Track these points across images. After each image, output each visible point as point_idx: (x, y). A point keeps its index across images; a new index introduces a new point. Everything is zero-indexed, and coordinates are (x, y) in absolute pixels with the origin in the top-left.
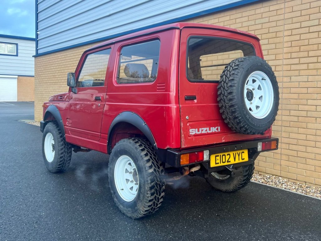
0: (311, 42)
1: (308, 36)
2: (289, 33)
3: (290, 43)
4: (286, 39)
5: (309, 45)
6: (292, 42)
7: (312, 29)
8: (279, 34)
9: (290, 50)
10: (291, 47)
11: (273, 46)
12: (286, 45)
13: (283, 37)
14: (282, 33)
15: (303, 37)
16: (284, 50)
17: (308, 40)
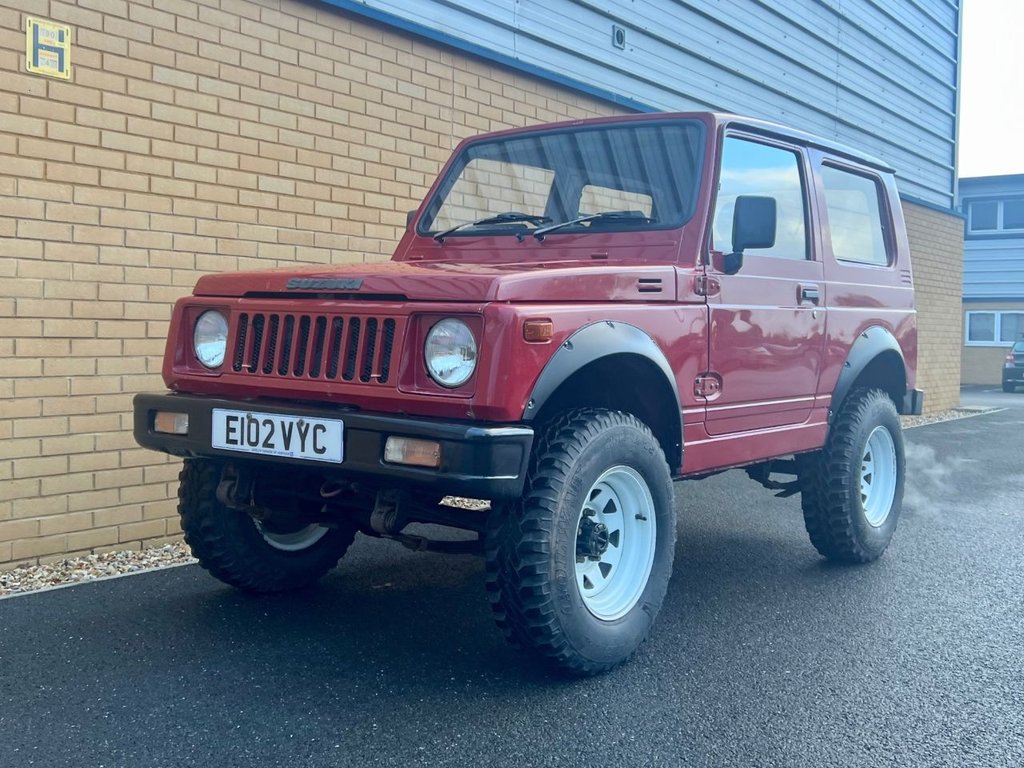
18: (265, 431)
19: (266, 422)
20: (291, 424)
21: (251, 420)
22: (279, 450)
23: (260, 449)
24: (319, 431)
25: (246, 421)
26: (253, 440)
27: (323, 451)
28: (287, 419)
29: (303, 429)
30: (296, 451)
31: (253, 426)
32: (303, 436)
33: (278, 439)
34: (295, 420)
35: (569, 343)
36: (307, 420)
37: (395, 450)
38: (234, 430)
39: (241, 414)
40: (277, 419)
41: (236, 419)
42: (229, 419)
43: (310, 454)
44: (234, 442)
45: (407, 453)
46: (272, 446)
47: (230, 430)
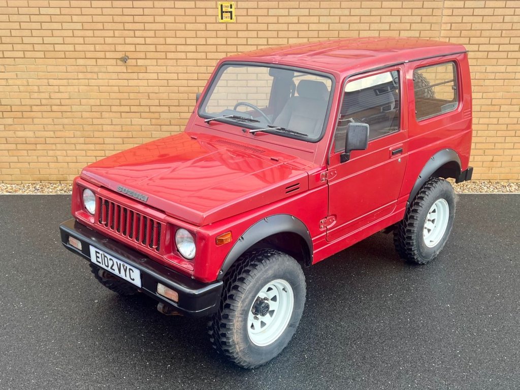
0: (475, 26)
1: (471, 19)
2: (449, 12)
3: (450, 25)
4: (445, 19)
5: (471, 30)
6: (453, 24)
7: (477, 12)
8: (436, 12)
9: (449, 33)
10: (451, 30)
11: (428, 27)
12: (444, 27)
13: (441, 17)
14: (440, 11)
15: (465, 19)
16: (442, 33)
17: (470, 24)
18: (111, 263)
19: (110, 259)
20: (120, 264)
21: (105, 256)
22: (116, 272)
23: (109, 269)
24: (131, 271)
25: (103, 256)
26: (107, 265)
27: (133, 280)
28: (119, 262)
29: (125, 267)
30: (122, 275)
31: (106, 258)
32: (125, 271)
33: (115, 267)
34: (122, 263)
35: (242, 238)
36: (126, 265)
37: (161, 289)
38: (99, 257)
39: (101, 252)
40: (115, 260)
41: (99, 253)
42: (96, 252)
43: (128, 279)
44: (100, 263)
45: (166, 293)
46: (114, 270)
47: (97, 257)
